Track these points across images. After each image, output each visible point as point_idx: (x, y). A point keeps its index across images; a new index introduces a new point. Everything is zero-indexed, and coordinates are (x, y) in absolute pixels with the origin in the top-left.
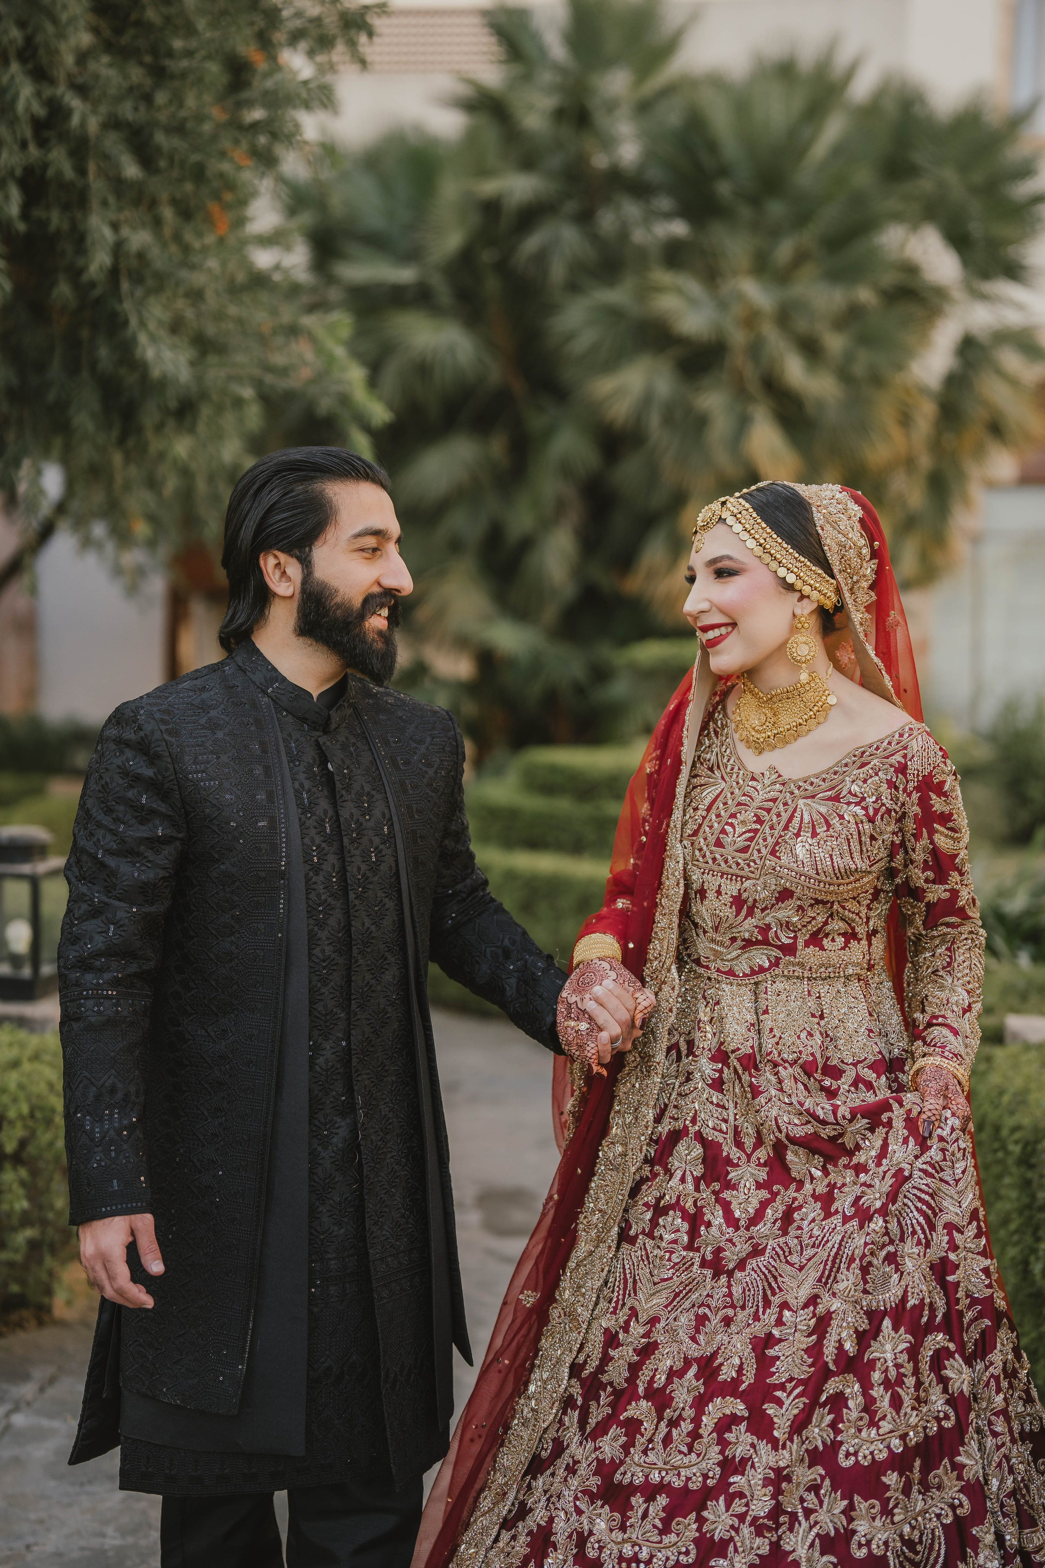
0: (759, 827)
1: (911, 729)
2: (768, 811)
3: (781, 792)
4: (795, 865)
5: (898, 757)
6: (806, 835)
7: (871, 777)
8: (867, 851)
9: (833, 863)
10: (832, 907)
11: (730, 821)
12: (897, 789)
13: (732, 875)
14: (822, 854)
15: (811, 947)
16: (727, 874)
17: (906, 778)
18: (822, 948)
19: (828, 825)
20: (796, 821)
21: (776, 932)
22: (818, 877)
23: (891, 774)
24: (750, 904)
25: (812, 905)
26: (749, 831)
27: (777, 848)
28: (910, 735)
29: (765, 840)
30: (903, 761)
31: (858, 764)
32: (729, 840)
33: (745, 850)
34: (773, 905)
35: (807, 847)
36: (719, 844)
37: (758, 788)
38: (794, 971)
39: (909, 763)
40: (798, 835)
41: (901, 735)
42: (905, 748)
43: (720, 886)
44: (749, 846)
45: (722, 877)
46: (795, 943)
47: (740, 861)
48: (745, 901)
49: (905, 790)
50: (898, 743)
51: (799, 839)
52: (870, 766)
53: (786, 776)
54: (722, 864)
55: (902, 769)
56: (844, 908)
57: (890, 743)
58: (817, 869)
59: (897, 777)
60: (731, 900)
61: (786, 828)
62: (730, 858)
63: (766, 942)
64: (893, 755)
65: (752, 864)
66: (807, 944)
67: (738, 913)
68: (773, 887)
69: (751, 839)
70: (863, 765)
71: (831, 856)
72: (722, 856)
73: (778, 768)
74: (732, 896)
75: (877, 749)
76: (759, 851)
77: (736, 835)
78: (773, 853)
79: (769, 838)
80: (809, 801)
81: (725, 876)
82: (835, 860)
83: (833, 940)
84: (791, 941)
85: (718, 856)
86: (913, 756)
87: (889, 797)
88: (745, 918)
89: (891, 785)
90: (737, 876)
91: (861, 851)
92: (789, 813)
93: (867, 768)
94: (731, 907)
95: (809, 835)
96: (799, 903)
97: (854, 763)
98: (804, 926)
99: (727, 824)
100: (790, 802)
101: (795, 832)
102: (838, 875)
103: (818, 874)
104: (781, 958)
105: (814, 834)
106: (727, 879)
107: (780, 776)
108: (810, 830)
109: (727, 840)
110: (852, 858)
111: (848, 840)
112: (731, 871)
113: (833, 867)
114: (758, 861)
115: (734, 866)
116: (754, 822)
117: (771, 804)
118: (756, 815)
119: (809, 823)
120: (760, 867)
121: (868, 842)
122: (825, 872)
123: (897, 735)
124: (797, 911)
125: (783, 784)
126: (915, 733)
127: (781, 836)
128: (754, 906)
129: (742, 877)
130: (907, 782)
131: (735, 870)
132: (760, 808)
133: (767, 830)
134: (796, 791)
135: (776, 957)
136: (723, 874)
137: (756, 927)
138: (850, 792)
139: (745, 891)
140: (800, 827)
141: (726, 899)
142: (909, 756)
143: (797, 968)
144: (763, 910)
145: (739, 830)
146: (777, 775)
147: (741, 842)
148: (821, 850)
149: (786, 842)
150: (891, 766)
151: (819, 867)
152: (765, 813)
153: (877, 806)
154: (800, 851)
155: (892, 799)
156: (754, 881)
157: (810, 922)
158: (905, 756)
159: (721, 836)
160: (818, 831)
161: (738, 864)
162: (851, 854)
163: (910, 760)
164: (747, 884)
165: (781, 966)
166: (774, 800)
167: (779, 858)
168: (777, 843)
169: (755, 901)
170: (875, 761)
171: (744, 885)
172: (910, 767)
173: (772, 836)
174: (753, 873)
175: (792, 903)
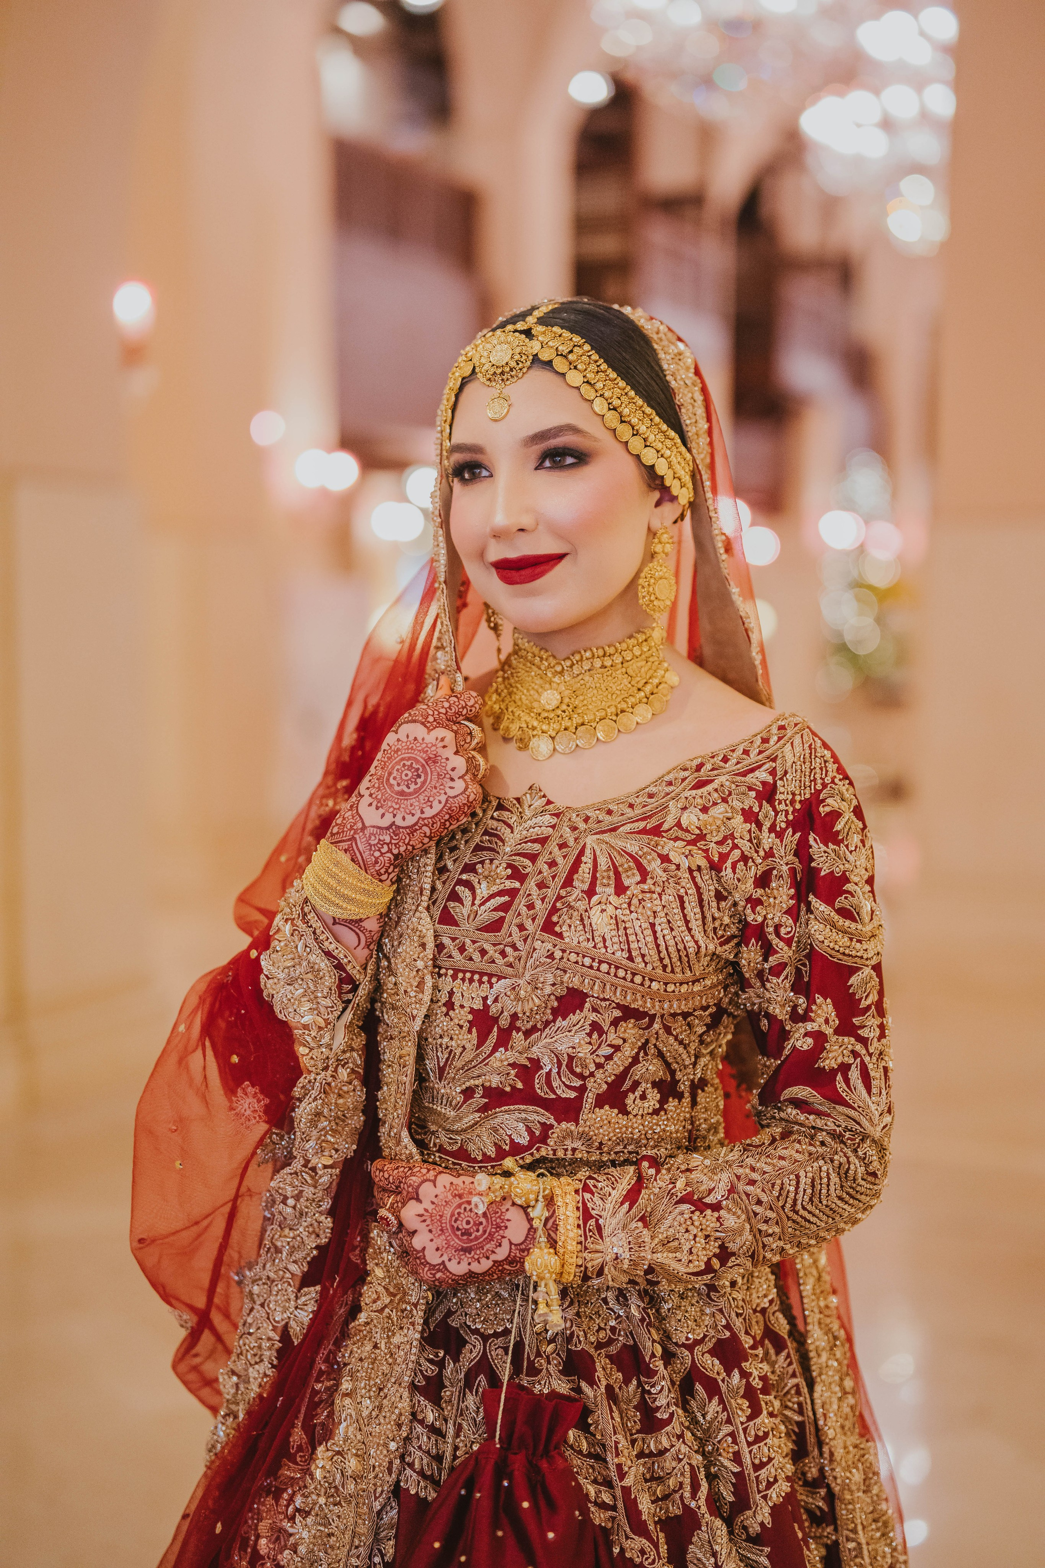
0: (517, 885)
1: (781, 728)
2: (533, 858)
3: (553, 827)
4: (591, 944)
5: (762, 775)
6: (605, 890)
7: (715, 804)
8: (714, 919)
9: (656, 938)
10: (650, 1025)
11: (464, 877)
12: (759, 826)
13: (473, 973)
14: (637, 924)
15: (607, 1107)
16: (464, 972)
17: (774, 809)
18: (624, 1111)
19: (644, 874)
20: (585, 868)
21: (548, 1074)
22: (630, 964)
23: (750, 802)
24: (504, 1022)
25: (615, 1023)
26: (500, 893)
27: (555, 919)
28: (780, 739)
29: (531, 907)
30: (770, 779)
31: (692, 779)
32: (465, 911)
33: (494, 927)
34: (547, 1024)
35: (610, 910)
36: (447, 918)
37: (511, 822)
38: (574, 1150)
39: (779, 783)
40: (590, 892)
41: (765, 741)
42: (774, 760)
43: (451, 993)
44: (502, 919)
45: (454, 977)
46: (579, 1100)
47: (487, 946)
48: (496, 1020)
49: (772, 829)
50: (760, 752)
51: (595, 899)
52: (715, 785)
53: (560, 802)
54: (456, 953)
55: (768, 793)
56: (668, 1030)
57: (746, 752)
58: (629, 951)
59: (761, 807)
60: (470, 1017)
61: (568, 882)
62: (468, 942)
63: (528, 1097)
64: (752, 770)
65: (509, 950)
66: (600, 1102)
67: (481, 1042)
68: (548, 990)
69: (505, 908)
70: (700, 784)
71: (653, 925)
72: (454, 939)
73: (545, 791)
74: (472, 1011)
75: (725, 760)
76: (521, 927)
77: (477, 902)
78: (549, 927)
79: (538, 904)
80: (606, 837)
81: (460, 975)
82: (659, 935)
83: (643, 1097)
84: (573, 1095)
85: (446, 941)
86: (786, 773)
87: (747, 837)
88: (495, 1050)
89: (749, 816)
90: (482, 974)
91: (704, 918)
92: (572, 859)
93: (709, 788)
94: (470, 1032)
95: (612, 890)
96: (593, 1016)
97: (683, 780)
98: (599, 1066)
99: (460, 882)
100: (571, 843)
101: (586, 887)
102: (667, 961)
103: (631, 958)
104: (551, 1126)
105: (620, 889)
106: (463, 980)
107: (549, 802)
108: (612, 882)
109: (461, 911)
110: (690, 930)
111: (681, 898)
112: (470, 965)
113: (658, 946)
114: (520, 944)
115: (476, 956)
116: (508, 878)
117: (537, 846)
118: (509, 866)
119: (608, 870)
120: (523, 954)
121: (714, 904)
122: (643, 956)
123: (758, 741)
124: (590, 1035)
125: (557, 815)
126: (789, 732)
127: (559, 898)
128: (513, 1027)
129: (491, 976)
130: (777, 813)
131: (478, 962)
132: (515, 855)
133: (535, 891)
134: (582, 826)
135: (543, 1125)
136: (456, 971)
137: (513, 1065)
138: (679, 825)
139: (496, 1000)
140: (594, 879)
141: (462, 1016)
142: (779, 773)
143: (577, 1144)
144: (528, 1034)
145: (483, 890)
146: (544, 800)
147: (486, 914)
148: (634, 915)
149: (570, 907)
150: (750, 789)
151: (634, 946)
152: (527, 862)
153: (725, 849)
154: (600, 920)
155: (750, 841)
156: (513, 980)
157: (609, 1058)
158: (773, 772)
159: (451, 904)
160: (626, 883)
161: (483, 952)
162: (687, 922)
163: (781, 779)
164: (500, 986)
165: (551, 1142)
166: (543, 841)
167: (560, 936)
168: (554, 910)
169: (514, 1017)
170: (723, 779)
171: (494, 991)
172: (782, 789)
173: (543, 900)
174: (510, 965)
175: (584, 1017)
